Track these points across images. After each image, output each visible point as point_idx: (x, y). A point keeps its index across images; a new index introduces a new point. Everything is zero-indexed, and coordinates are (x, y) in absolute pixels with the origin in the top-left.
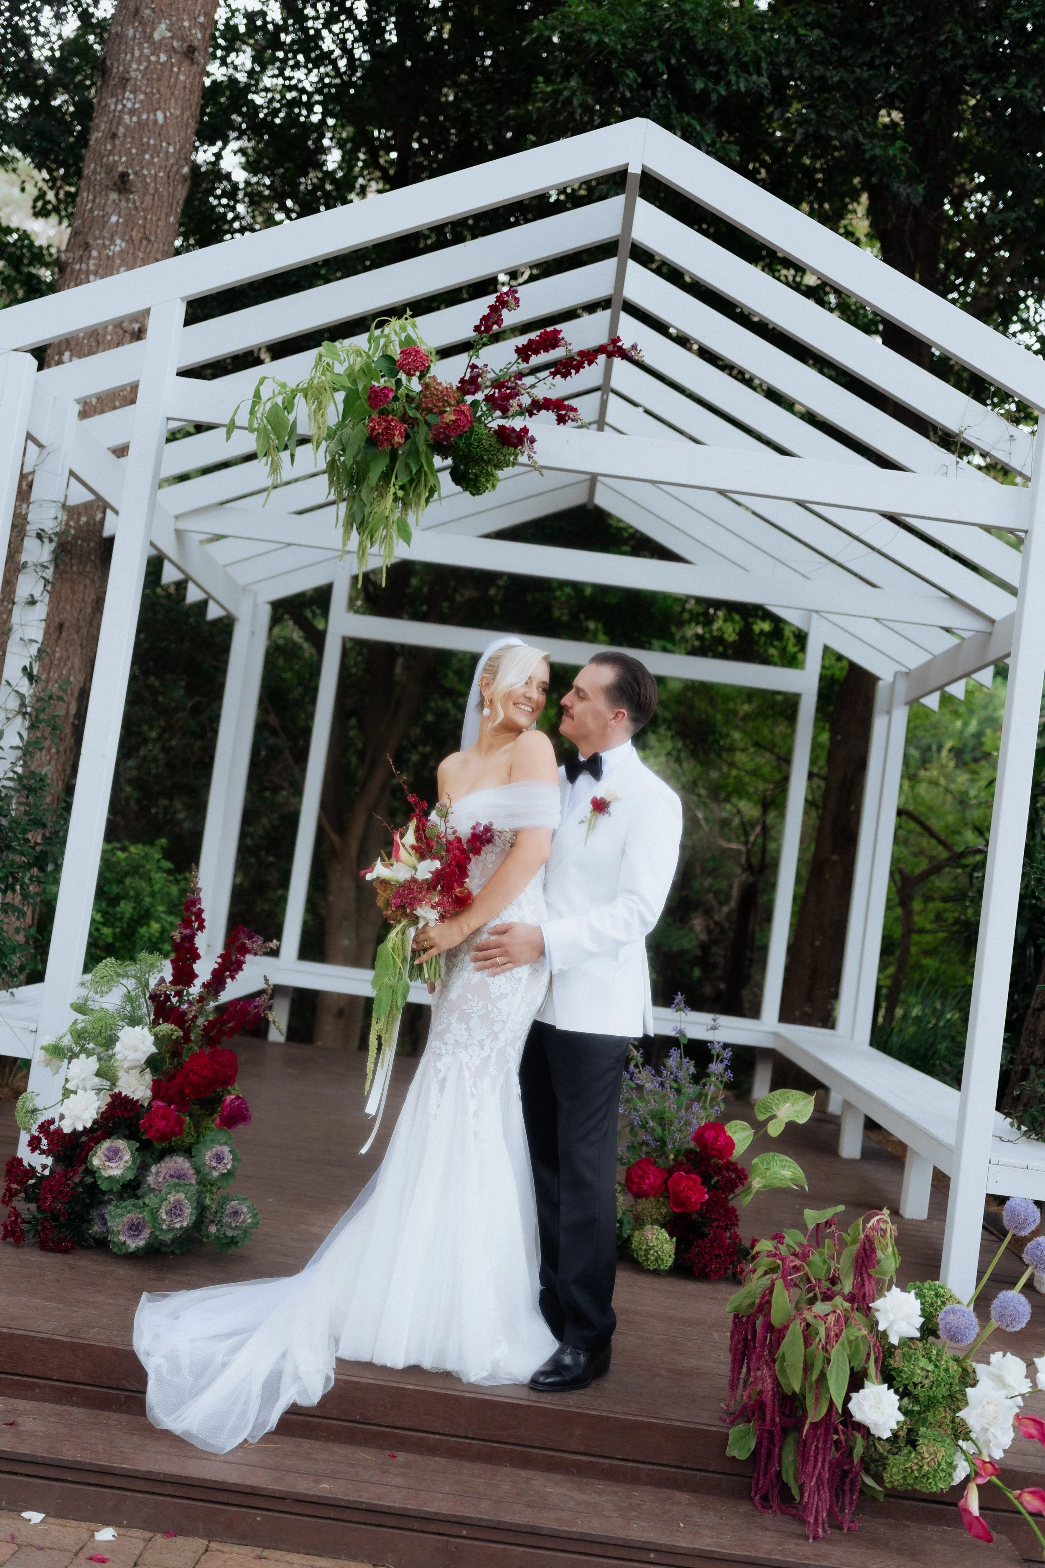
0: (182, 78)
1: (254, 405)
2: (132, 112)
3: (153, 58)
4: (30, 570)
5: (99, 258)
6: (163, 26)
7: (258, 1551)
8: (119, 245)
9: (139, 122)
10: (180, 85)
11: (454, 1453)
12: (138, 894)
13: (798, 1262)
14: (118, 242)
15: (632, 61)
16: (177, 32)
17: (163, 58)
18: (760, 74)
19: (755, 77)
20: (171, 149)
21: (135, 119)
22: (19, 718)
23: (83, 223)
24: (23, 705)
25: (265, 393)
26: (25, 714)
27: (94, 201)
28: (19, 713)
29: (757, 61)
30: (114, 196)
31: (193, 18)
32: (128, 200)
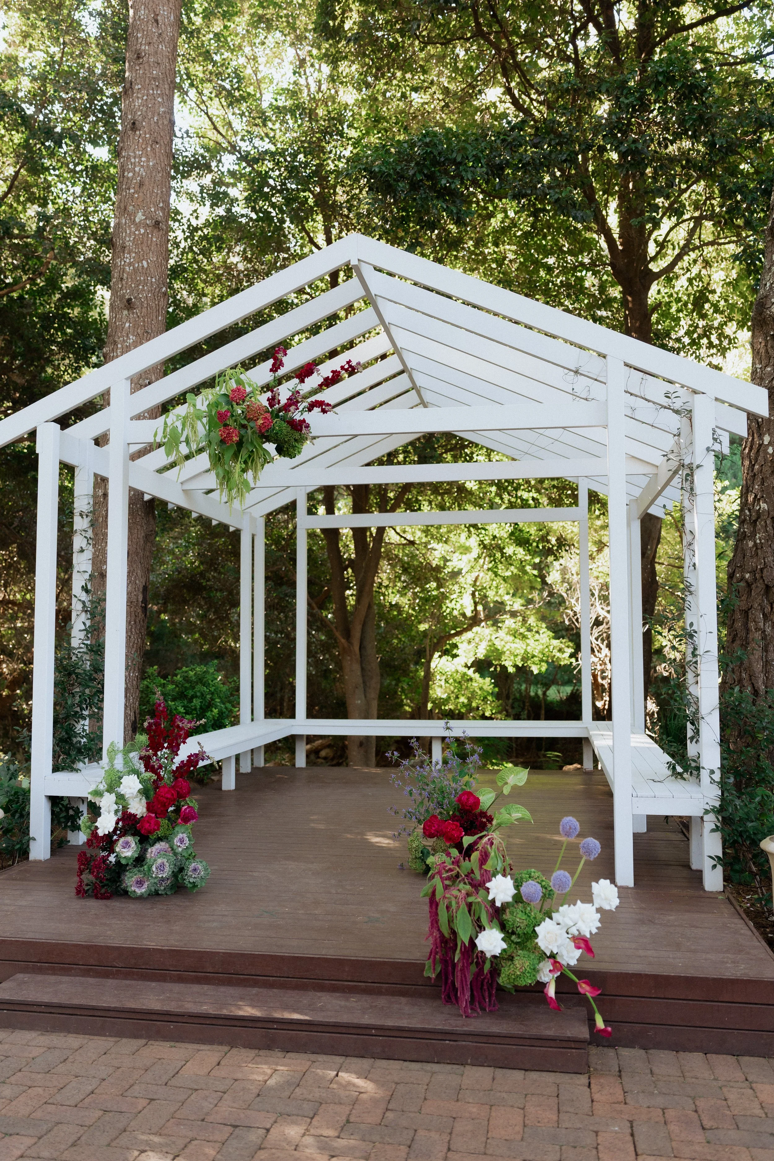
0: (154, 239)
1: (165, 430)
2: (130, 264)
3: (137, 232)
4: (79, 533)
6: (140, 214)
7: (172, 1044)
8: (132, 339)
9: (134, 269)
10: (154, 244)
11: (283, 986)
12: (202, 695)
13: (452, 866)
14: (131, 337)
16: (148, 215)
17: (142, 231)
20: (154, 280)
21: (132, 268)
22: (84, 614)
23: (112, 330)
25: (170, 422)
26: (86, 611)
27: (116, 317)
28: (82, 611)
30: (125, 312)
31: (156, 205)
32: (133, 313)
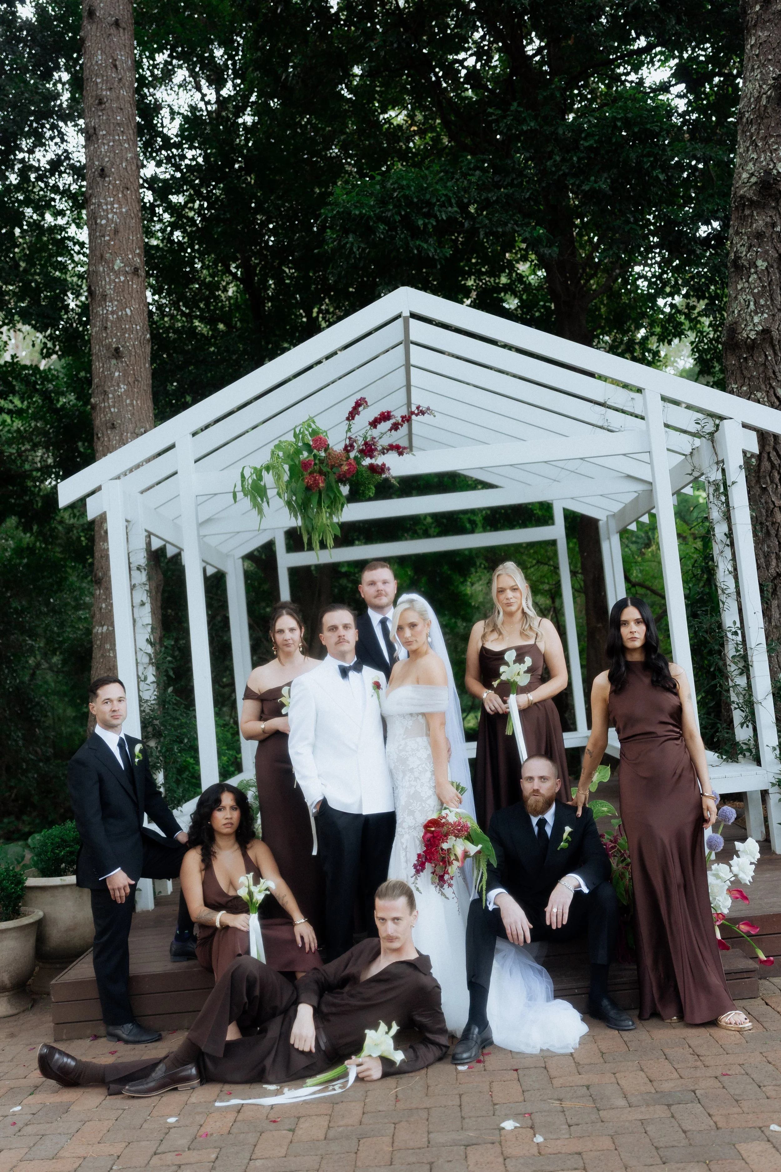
0: (135, 286)
1: (243, 482)
2: (113, 313)
3: (117, 280)
5: (114, 398)
6: (118, 261)
8: (123, 387)
9: (118, 318)
10: (135, 291)
13: (613, 845)
14: (122, 386)
15: (380, 219)
16: (127, 262)
17: (122, 278)
18: (451, 205)
19: (450, 209)
20: (138, 328)
21: (115, 316)
23: (100, 380)
24: (151, 659)
25: (247, 474)
27: (103, 367)
28: (149, 664)
29: (449, 200)
30: (114, 361)
31: (133, 252)
32: (122, 362)
